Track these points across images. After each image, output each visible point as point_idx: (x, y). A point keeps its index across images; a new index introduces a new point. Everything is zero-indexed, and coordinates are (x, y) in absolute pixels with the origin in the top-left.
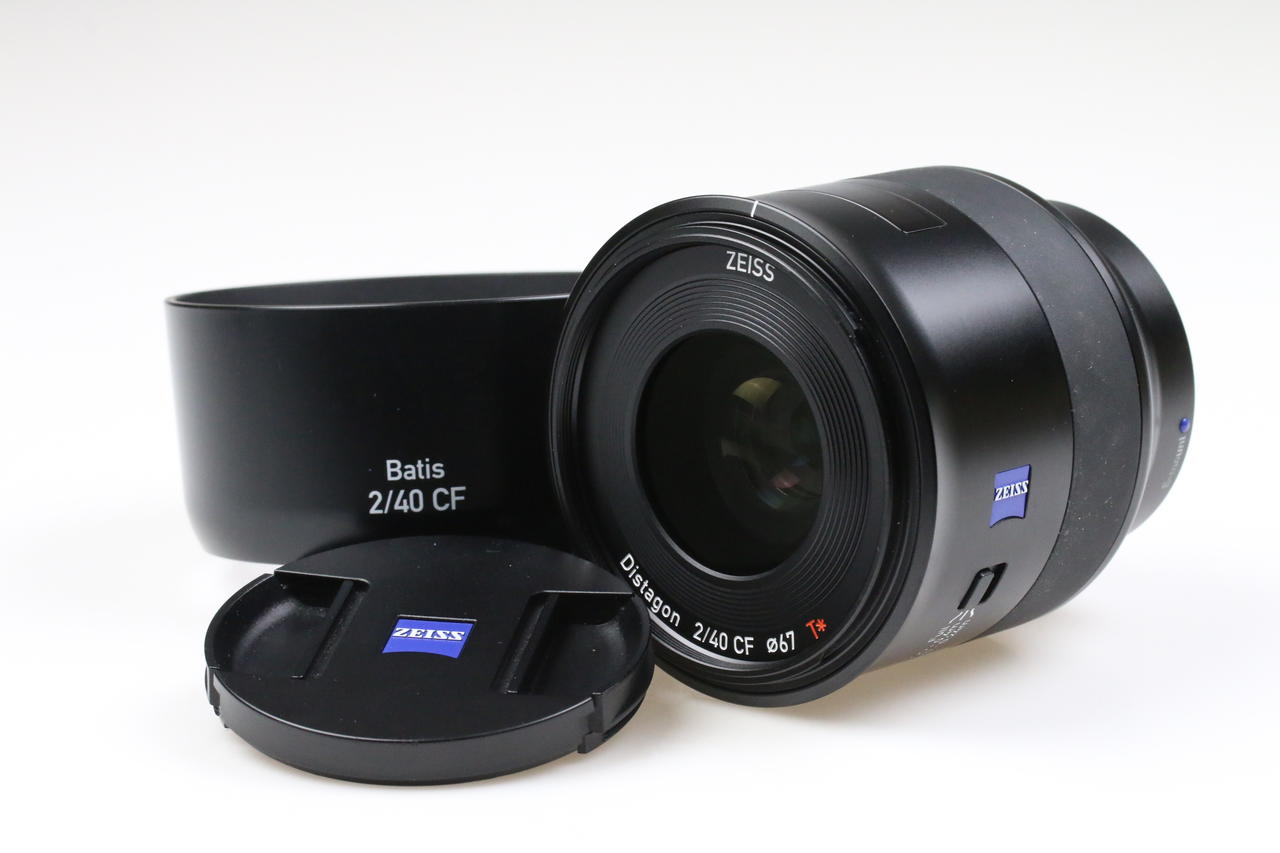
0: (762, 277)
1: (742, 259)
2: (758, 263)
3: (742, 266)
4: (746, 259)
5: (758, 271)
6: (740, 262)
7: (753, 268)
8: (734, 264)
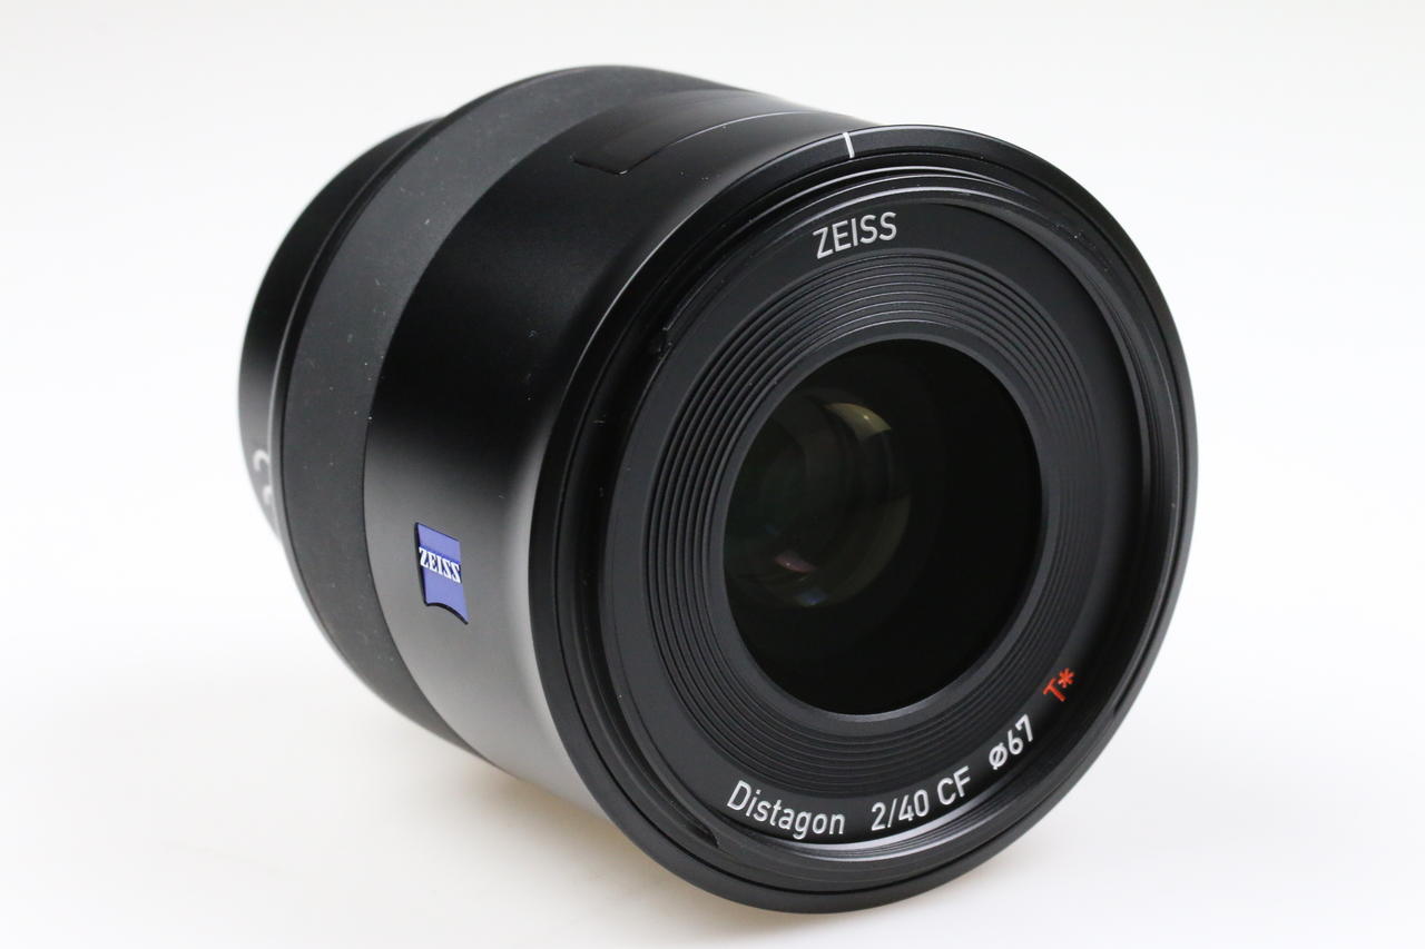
0: (878, 239)
1: (840, 230)
2: (868, 223)
3: (842, 241)
4: (847, 228)
5: (869, 234)
6: (837, 236)
7: (862, 234)
8: (829, 244)
